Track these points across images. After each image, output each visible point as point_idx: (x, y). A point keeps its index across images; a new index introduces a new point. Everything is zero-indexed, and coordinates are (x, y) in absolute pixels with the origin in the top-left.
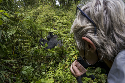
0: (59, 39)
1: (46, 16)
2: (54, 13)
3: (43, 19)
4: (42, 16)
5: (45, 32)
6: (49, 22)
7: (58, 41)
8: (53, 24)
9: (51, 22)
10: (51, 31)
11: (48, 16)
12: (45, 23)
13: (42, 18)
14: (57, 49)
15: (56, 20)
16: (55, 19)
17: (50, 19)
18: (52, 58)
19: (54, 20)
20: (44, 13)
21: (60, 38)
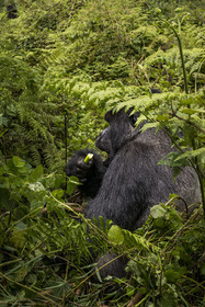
0: (184, 162)
1: (93, 29)
2: (134, 12)
3: (78, 49)
4: (70, 31)
5: (87, 116)
6: (111, 62)
7: (177, 170)
8: (131, 72)
9: (121, 62)
10: (129, 104)
11: (102, 28)
12: (88, 67)
13: (72, 46)
14: (162, 229)
15: (149, 49)
16: (141, 45)
17: (113, 48)
18: (135, 283)
19: (134, 52)
20: (84, 18)
21: (195, 153)
